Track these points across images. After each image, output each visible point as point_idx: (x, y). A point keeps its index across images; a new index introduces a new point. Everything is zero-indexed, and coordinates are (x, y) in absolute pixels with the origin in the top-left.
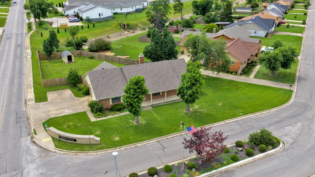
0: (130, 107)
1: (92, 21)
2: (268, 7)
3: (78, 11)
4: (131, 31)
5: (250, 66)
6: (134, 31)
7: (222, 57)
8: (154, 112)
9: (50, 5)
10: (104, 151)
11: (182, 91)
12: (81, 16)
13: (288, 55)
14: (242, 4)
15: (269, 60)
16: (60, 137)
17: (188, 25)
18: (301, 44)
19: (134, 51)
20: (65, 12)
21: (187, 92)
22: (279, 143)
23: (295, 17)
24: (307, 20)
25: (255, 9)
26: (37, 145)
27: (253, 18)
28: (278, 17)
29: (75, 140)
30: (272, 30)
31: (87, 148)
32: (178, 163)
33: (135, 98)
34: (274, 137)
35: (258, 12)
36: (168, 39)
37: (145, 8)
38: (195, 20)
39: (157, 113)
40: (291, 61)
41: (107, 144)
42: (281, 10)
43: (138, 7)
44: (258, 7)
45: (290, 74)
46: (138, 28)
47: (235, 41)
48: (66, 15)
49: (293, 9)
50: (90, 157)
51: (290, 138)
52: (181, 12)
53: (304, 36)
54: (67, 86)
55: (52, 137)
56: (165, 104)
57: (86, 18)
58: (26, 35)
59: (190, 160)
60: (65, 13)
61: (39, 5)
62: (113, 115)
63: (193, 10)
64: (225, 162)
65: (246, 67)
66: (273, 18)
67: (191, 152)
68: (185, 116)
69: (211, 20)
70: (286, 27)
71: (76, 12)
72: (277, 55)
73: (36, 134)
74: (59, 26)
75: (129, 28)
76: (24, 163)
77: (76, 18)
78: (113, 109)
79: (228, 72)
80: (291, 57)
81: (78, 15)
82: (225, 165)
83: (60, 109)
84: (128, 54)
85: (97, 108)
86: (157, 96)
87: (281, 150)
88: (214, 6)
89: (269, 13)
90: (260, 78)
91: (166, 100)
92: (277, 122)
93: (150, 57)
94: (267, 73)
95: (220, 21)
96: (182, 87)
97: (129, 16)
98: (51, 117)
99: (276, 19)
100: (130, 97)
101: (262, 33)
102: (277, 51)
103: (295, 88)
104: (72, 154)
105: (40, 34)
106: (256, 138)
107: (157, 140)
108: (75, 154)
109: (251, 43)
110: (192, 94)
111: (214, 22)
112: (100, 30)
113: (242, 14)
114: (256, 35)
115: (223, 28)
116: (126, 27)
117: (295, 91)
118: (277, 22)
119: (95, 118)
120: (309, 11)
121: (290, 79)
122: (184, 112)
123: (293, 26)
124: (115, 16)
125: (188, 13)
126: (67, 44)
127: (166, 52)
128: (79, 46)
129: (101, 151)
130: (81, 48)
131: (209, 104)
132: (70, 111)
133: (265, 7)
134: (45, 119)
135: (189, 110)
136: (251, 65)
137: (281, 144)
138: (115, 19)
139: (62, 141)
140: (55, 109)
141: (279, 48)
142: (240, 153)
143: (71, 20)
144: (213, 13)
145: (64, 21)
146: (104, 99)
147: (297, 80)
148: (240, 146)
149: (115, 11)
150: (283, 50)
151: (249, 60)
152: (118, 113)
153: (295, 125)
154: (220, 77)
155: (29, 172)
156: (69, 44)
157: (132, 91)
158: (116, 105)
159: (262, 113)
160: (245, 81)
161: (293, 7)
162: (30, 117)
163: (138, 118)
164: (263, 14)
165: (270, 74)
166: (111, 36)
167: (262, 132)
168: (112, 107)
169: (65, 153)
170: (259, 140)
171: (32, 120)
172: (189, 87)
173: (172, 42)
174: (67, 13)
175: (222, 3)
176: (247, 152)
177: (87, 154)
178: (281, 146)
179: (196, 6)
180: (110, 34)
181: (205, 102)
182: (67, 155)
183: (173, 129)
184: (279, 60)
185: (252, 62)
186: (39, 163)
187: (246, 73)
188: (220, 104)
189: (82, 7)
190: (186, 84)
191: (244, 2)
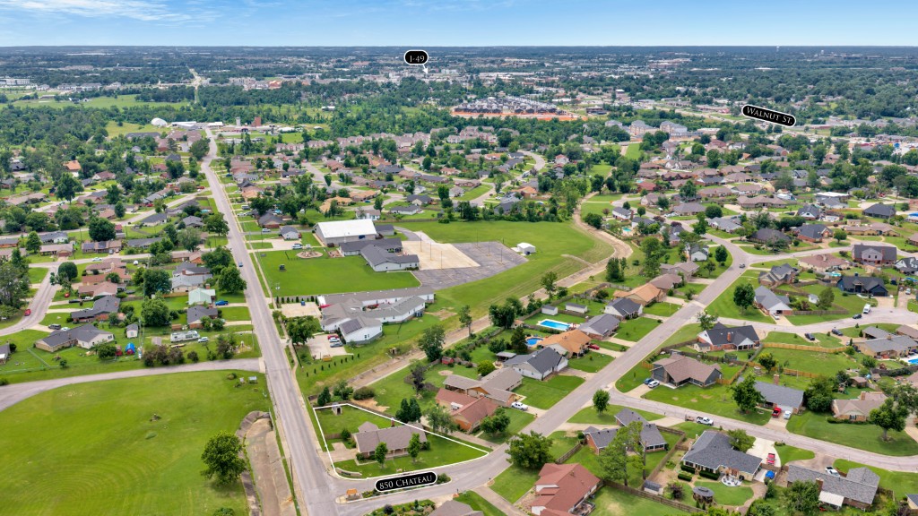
0: (379, 458)
1: (356, 344)
3: (340, 326)
4: (402, 359)
6: (406, 357)
26: (331, 475)
31: (355, 478)
33: (381, 454)
37: (431, 303)
42: (625, 314)
44: (608, 296)
48: (325, 330)
50: (356, 482)
54: (341, 439)
55: (339, 472)
56: (402, 456)
57: (350, 342)
58: (290, 372)
68: (411, 464)
71: (337, 327)
73: (330, 471)
74: (322, 357)
75: (399, 353)
76: (329, 484)
81: (339, 331)
83: (341, 456)
84: (389, 404)
85: (361, 457)
90: (481, 438)
91: (404, 453)
100: (378, 453)
101: (539, 376)
104: (347, 480)
105: (306, 373)
108: (350, 481)
112: (366, 361)
116: (395, 352)
119: (359, 464)
132: (346, 458)
135: (414, 461)
138: (384, 338)
139: (343, 474)
143: (332, 343)
149: (386, 321)
152: (372, 461)
155: (331, 486)
156: (337, 393)
157: (380, 449)
158: (372, 456)
166: (377, 369)
168: (369, 458)
171: (324, 463)
174: (327, 328)
179: (494, 313)
180: (376, 365)
186: (335, 483)
189: (344, 320)
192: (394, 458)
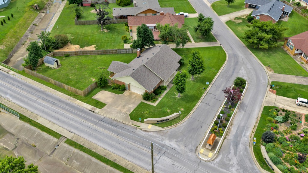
16: (158, 121)
26: (150, 131)
29: (169, 119)
31: (177, 120)
32: (223, 108)
50: (185, 124)
51: (246, 77)
54: (98, 89)
55: (151, 124)
62: (160, 97)
68: (194, 82)
73: (139, 127)
87: (248, 85)
94: (197, 36)
98: (129, 114)
107: (200, 102)
108: (176, 126)
117: (222, 46)
119: (153, 103)
121: (212, 38)
139: (162, 123)
147: (215, 37)
152: (162, 95)
153: (241, 69)
155: (170, 144)
159: (223, 67)
162: (115, 119)
166: (36, 23)
169: (171, 128)
171: (120, 120)
177: (181, 123)
182: (173, 128)
186: (167, 138)
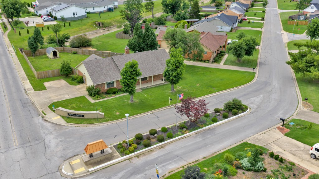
0: (127, 87)
1: (66, 20)
2: (231, 5)
3: (51, 10)
4: (106, 29)
5: (220, 56)
6: (109, 29)
7: (197, 47)
8: (144, 93)
9: (23, 5)
10: (109, 123)
11: (167, 74)
12: (54, 15)
13: (251, 44)
14: (206, 4)
15: (235, 48)
17: (161, 22)
18: (261, 37)
19: (114, 46)
20: (37, 11)
21: (172, 74)
22: (247, 108)
23: (255, 14)
24: (265, 16)
25: (219, 8)
26: (49, 122)
27: (219, 15)
28: (240, 14)
29: (83, 116)
30: (235, 25)
31: (94, 121)
32: (172, 126)
33: (131, 79)
34: (243, 105)
35: (223, 10)
36: (150, 32)
37: (116, 8)
38: (165, 18)
39: (147, 93)
40: (253, 49)
41: (111, 118)
42: (243, 8)
43: (110, 6)
44: (222, 5)
45: (253, 60)
46: (112, 26)
47: (205, 34)
48: (38, 14)
49: (253, 7)
50: (99, 127)
51: (255, 105)
52: (153, 10)
53: (263, 30)
54: (60, 77)
55: (61, 116)
56: (152, 87)
57: (60, 18)
58: (3, 35)
59: (180, 123)
60: (37, 13)
61: (12, 4)
62: (109, 97)
63: (163, 9)
64: (207, 123)
65: (217, 56)
66: (236, 15)
67: (182, 116)
68: (171, 95)
69: (182, 17)
70: (248, 23)
71: (49, 12)
72: (242, 44)
73: (45, 114)
74: (35, 25)
75: (104, 26)
76: (43, 135)
77: (50, 18)
78: (108, 93)
79: (201, 61)
80: (252, 46)
81: (51, 14)
82: (207, 125)
83: (60, 95)
84: (109, 49)
85: (95, 92)
86: (144, 81)
87: (249, 113)
88: (182, 5)
89: (232, 11)
90: (228, 65)
91: (153, 83)
92: (245, 95)
93: (134, 49)
94: (234, 60)
95: (189, 19)
96: (168, 71)
97: (101, 15)
98: (54, 102)
99: (238, 16)
100: (126, 78)
101: (227, 29)
102: (241, 41)
103: (257, 71)
104: (83, 126)
105: (18, 33)
106: (229, 105)
107: (151, 113)
108: (85, 126)
109: (219, 36)
110: (177, 75)
111: (184, 19)
112: (77, 28)
113: (208, 12)
114: (222, 30)
115: (193, 24)
116: (101, 25)
117: (257, 73)
118: (240, 19)
119: (94, 100)
120: (267, 9)
121: (253, 64)
122: (169, 92)
123: (253, 22)
124: (88, 15)
125: (158, 11)
126: (50, 42)
127: (148, 44)
128: (61, 42)
129: (107, 123)
130: (63, 45)
131: (189, 85)
132: (70, 96)
133: (228, 6)
134: (49, 103)
135: (173, 90)
136: (220, 54)
137: (248, 109)
138: (88, 18)
139: (71, 118)
140: (55, 96)
141: (243, 38)
142: (218, 116)
143: (44, 20)
144: (183, 11)
145: (38, 20)
146: (100, 84)
147: (258, 65)
148: (218, 112)
149: (88, 11)
150: (247, 40)
151: (218, 50)
152: (114, 95)
153: (258, 96)
154: (195, 65)
155: (50, 141)
156: (52, 41)
157: (129, 73)
158: (111, 89)
159: (233, 89)
160: (216, 67)
161: (252, 5)
162: (34, 102)
163: (132, 97)
164: (227, 11)
165: (236, 61)
166: (88, 34)
167: (234, 101)
168: (108, 91)
169: (77, 126)
170: (232, 107)
171: (37, 105)
172: (174, 69)
173: (154, 35)
174: (40, 12)
175: (189, 3)
176: (223, 115)
177: (95, 125)
178: (248, 110)
179: (166, 5)
180: (86, 32)
181: (186, 84)
183: (162, 104)
184: (243, 48)
185: (221, 52)
186: (56, 134)
187: (217, 61)
188: (198, 85)
189: (54, 6)
190: (171, 67)
191: (208, 1)
192: (141, 89)
